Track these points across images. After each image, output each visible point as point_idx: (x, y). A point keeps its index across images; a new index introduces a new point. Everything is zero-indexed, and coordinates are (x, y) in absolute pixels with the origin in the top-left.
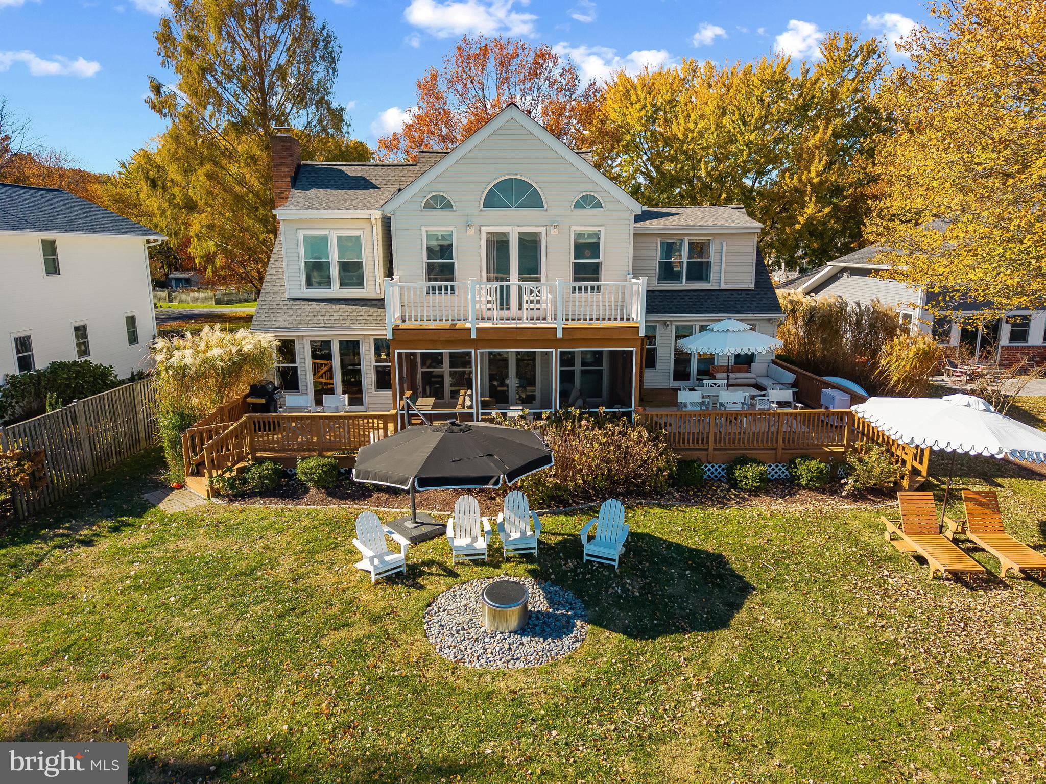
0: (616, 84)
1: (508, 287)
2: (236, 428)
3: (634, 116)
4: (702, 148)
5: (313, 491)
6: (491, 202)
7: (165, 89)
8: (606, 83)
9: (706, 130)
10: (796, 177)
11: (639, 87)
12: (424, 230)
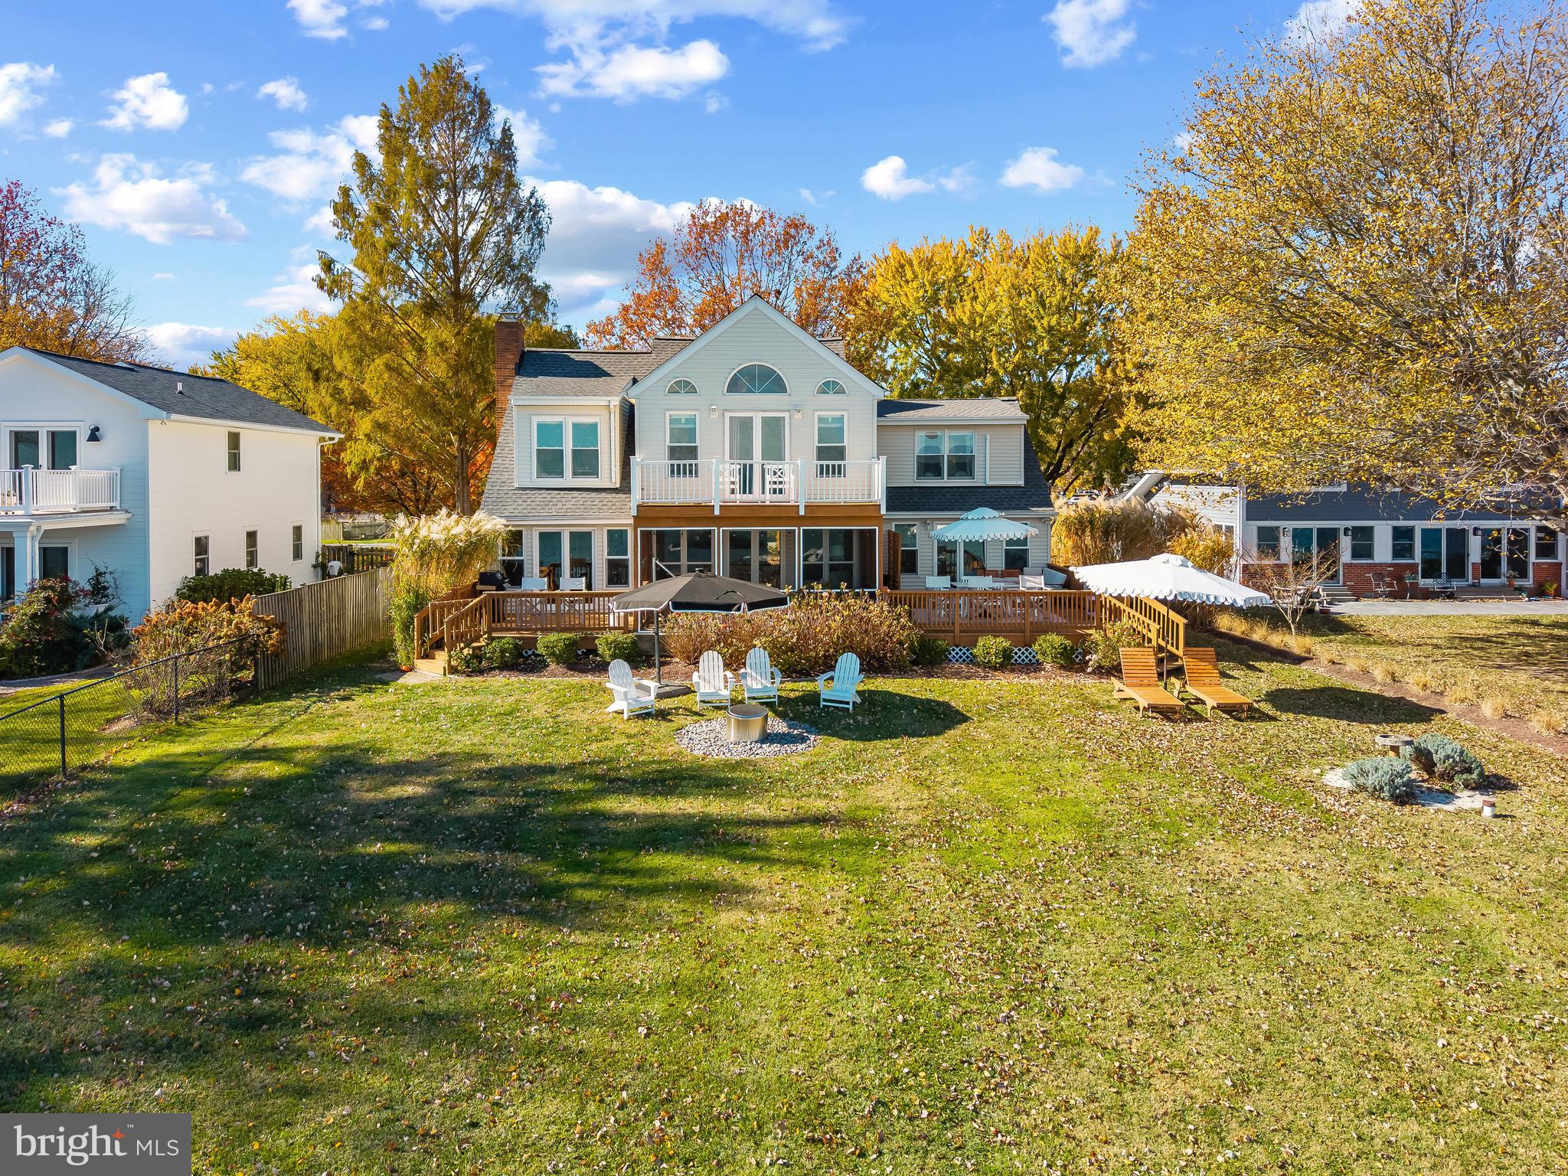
0: (886, 258)
1: (751, 466)
2: (476, 604)
3: (910, 296)
4: (993, 335)
5: (553, 666)
6: (734, 386)
7: (338, 266)
8: (875, 257)
9: (999, 313)
10: (1108, 371)
11: (915, 262)
12: (668, 413)
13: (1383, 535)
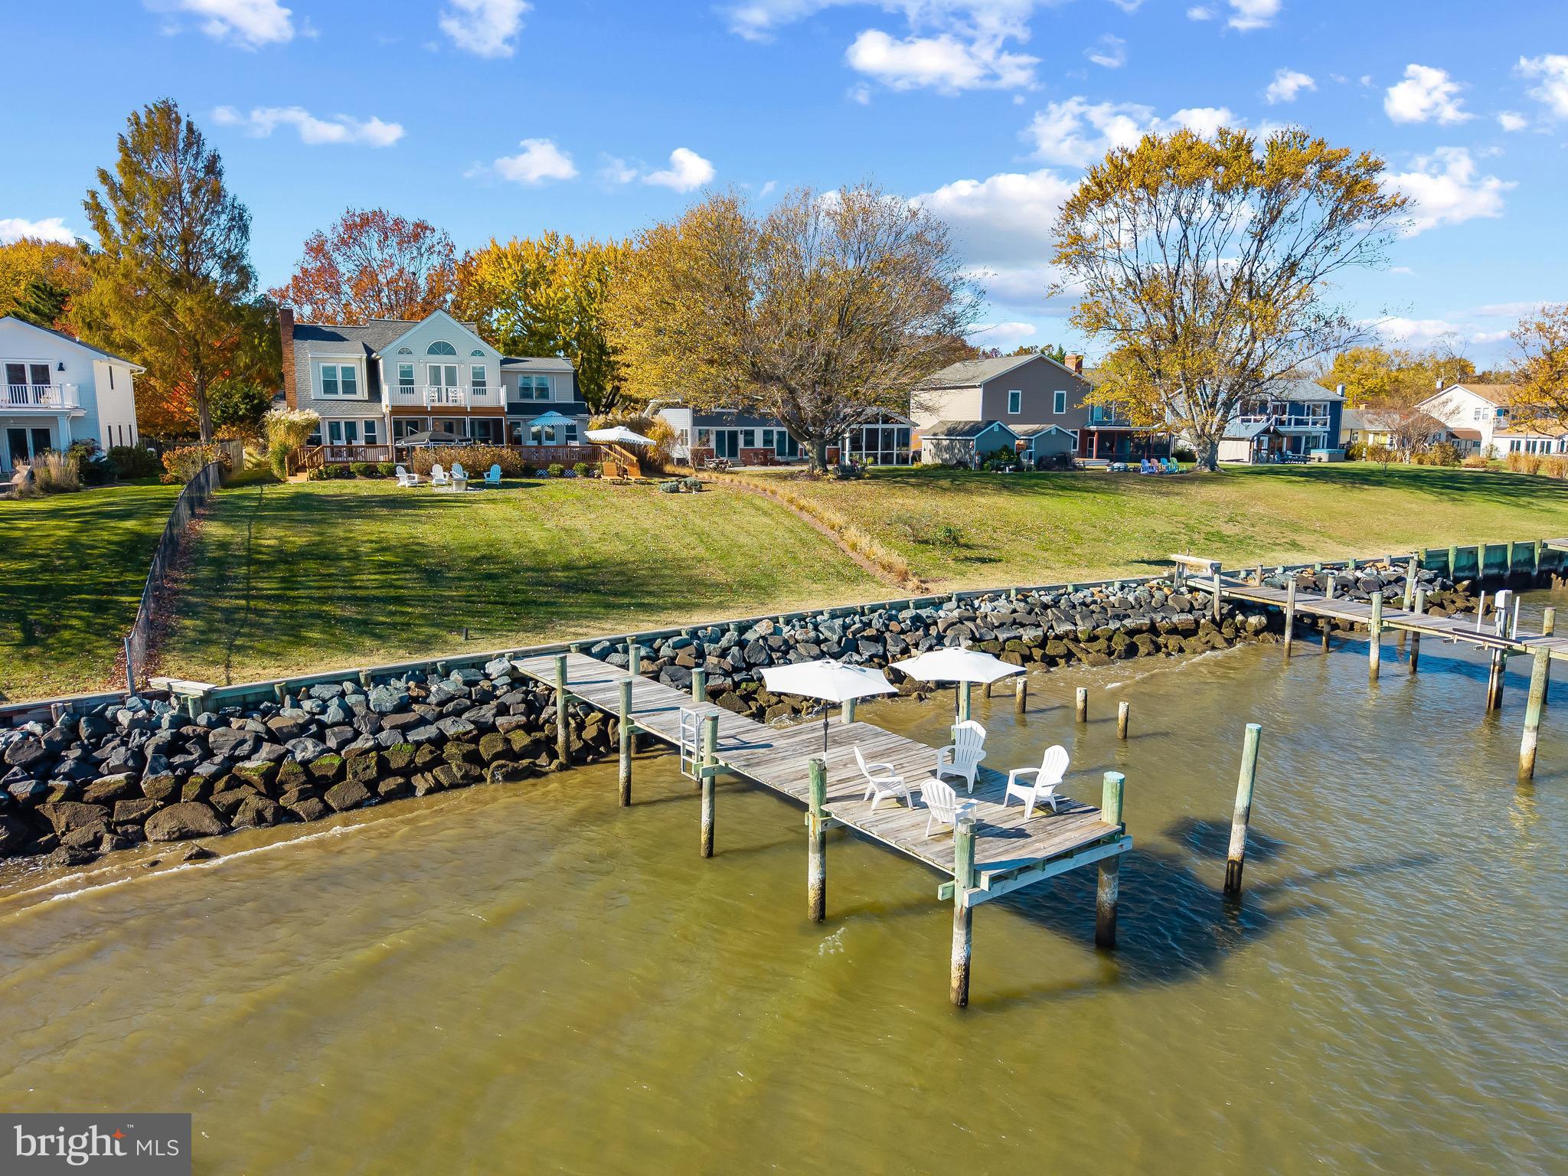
1: (441, 389)
5: (359, 477)
6: (430, 351)
12: (397, 364)
13: (759, 433)
